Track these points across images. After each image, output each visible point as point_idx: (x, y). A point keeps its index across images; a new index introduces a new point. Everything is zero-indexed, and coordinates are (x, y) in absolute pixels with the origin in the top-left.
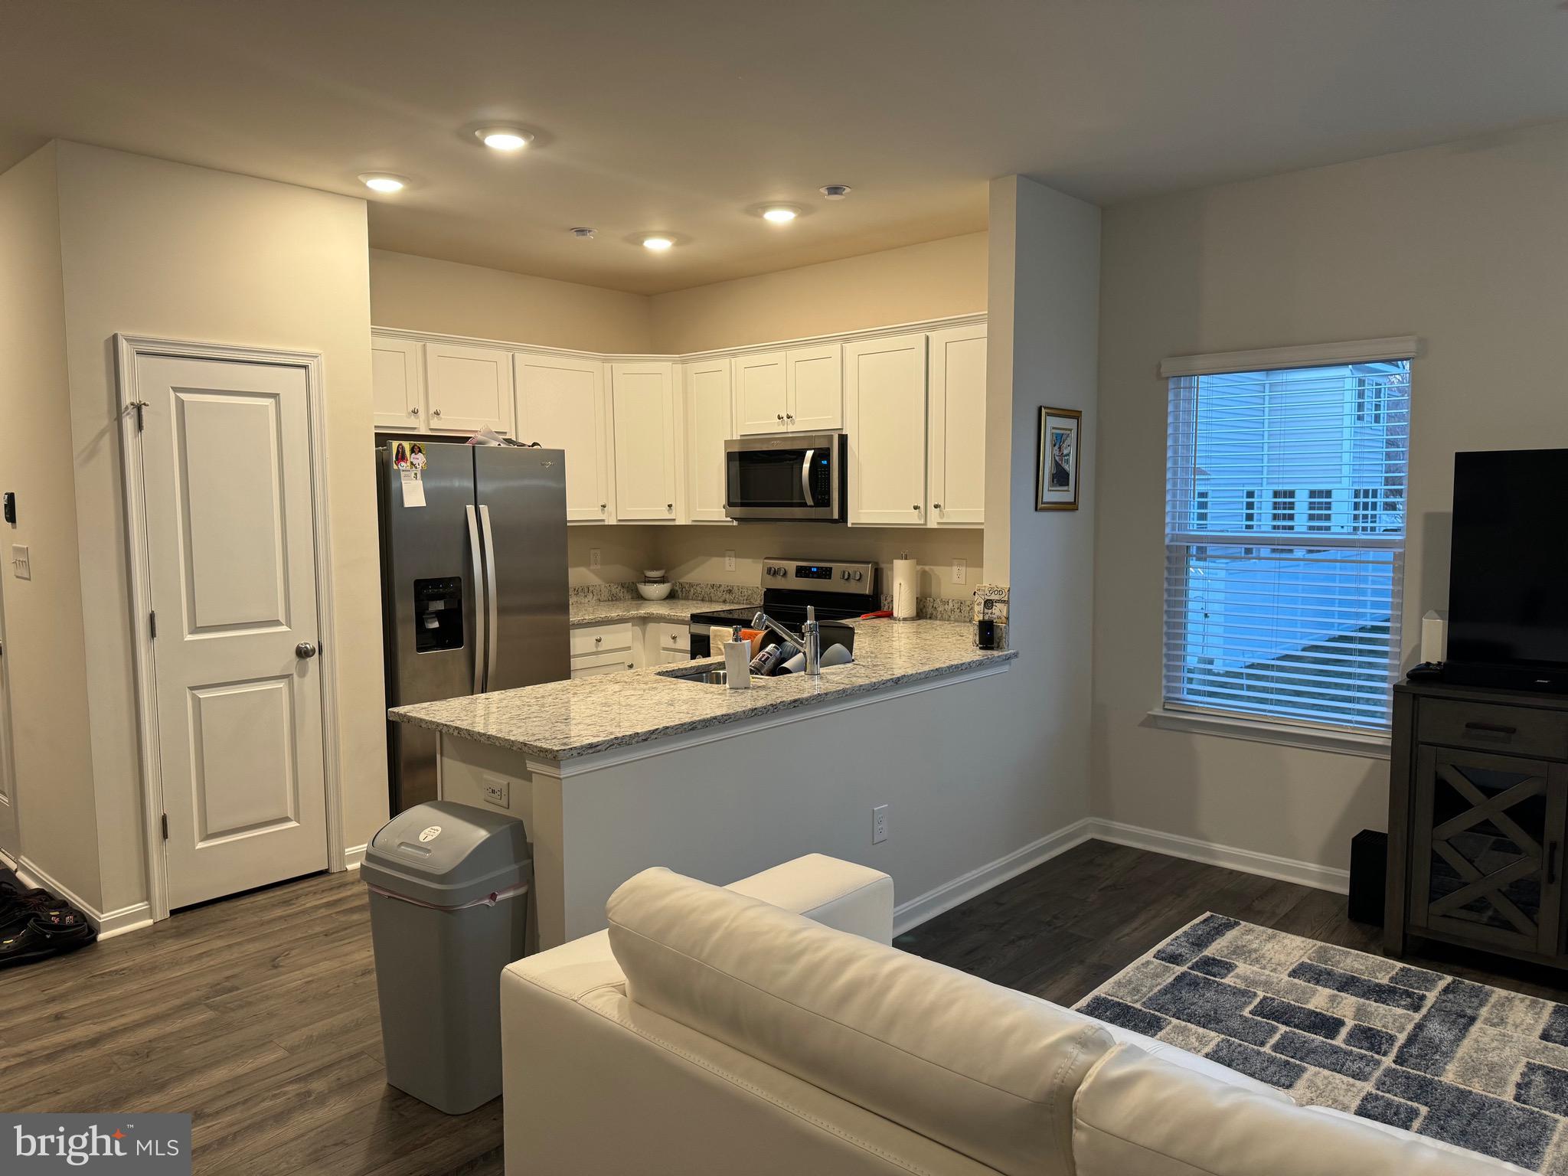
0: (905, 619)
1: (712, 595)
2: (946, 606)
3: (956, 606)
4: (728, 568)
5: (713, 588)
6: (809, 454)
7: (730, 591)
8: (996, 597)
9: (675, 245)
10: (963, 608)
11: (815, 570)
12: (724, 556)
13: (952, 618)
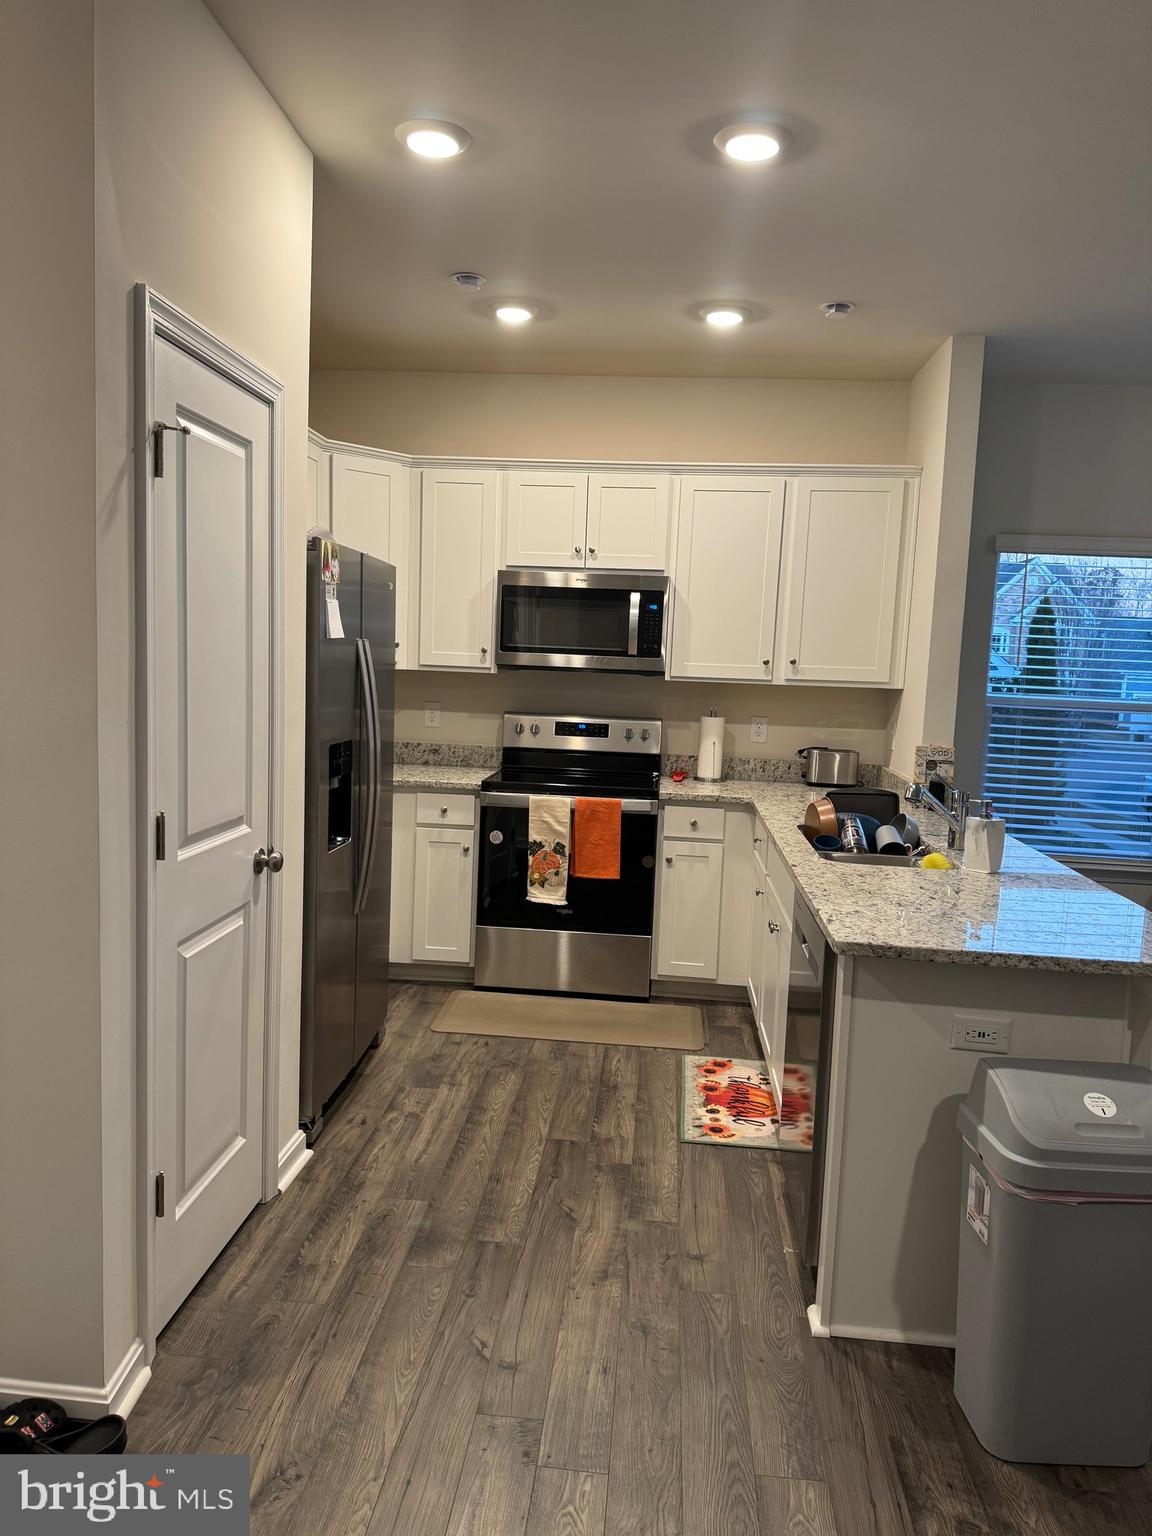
0: (714, 781)
1: (405, 756)
2: (747, 765)
3: (759, 765)
4: (428, 723)
5: (406, 747)
6: (635, 598)
7: (435, 751)
8: (941, 758)
9: (537, 318)
10: (767, 767)
11: (584, 727)
12: (423, 709)
13: (753, 777)
